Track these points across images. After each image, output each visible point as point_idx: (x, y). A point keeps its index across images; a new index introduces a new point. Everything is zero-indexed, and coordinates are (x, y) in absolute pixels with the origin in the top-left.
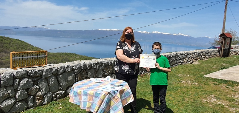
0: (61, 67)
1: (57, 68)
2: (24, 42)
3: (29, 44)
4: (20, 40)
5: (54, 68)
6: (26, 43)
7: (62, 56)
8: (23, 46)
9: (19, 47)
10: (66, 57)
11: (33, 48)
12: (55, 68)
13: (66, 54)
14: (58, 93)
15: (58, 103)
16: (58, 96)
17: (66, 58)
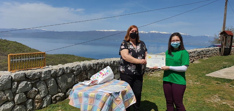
0: (60, 69)
1: (56, 70)
2: (21, 44)
3: (26, 46)
4: (17, 42)
5: (52, 70)
6: (24, 45)
7: (59, 57)
8: (20, 49)
9: (16, 49)
10: (64, 58)
11: (30, 50)
12: (54, 70)
13: (64, 55)
14: (57, 95)
15: (58, 106)
16: (58, 98)
17: (64, 60)
